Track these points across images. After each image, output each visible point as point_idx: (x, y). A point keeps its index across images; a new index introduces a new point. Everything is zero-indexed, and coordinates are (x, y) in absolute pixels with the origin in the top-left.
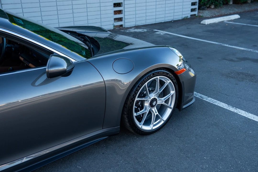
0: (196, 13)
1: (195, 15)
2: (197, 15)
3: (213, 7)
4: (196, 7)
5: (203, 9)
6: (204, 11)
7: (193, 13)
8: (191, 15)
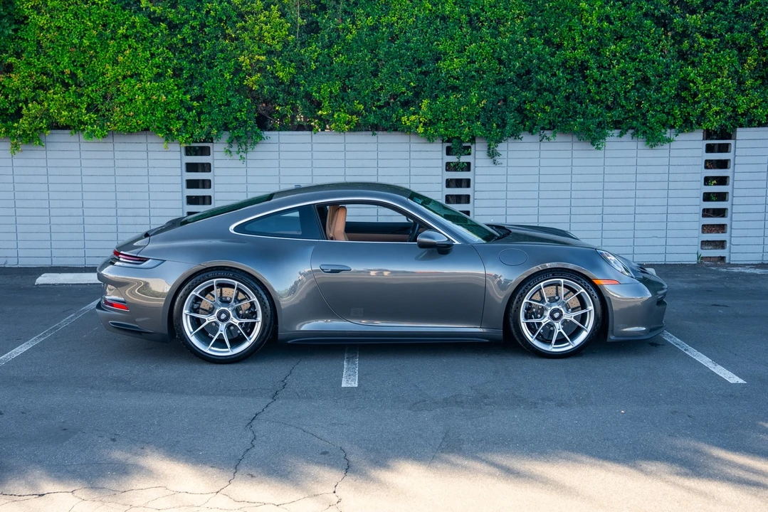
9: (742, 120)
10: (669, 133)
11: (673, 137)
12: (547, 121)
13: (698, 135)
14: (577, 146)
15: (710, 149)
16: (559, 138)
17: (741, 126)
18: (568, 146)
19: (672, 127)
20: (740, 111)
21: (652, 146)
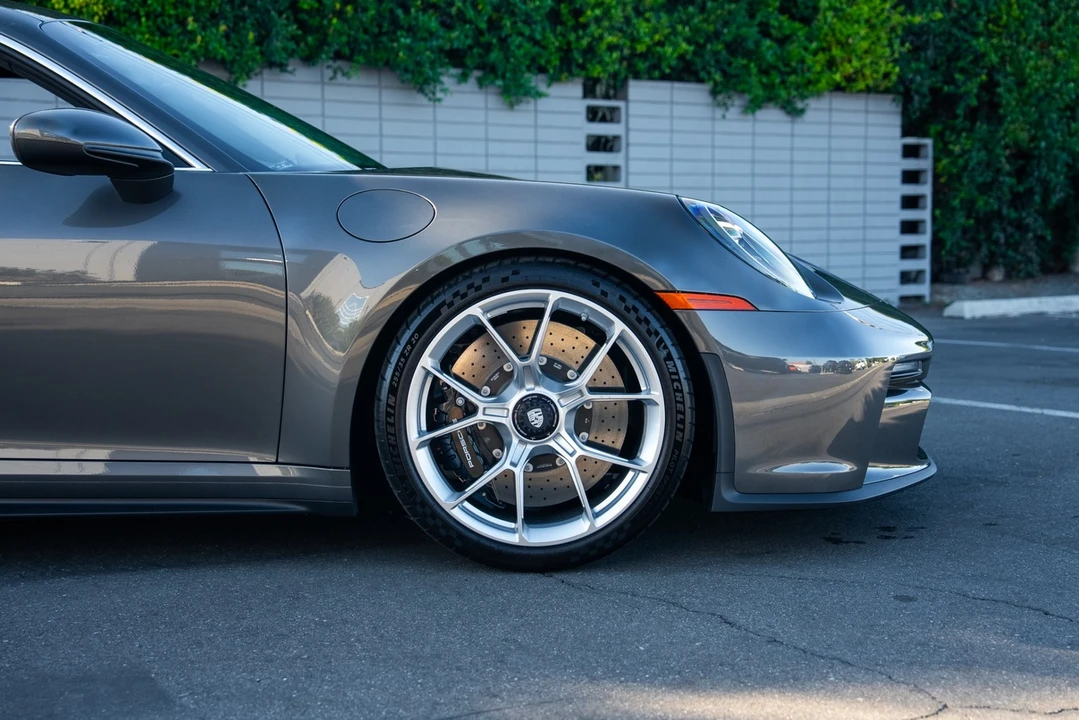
0: (923, 289)
1: (919, 298)
2: (927, 299)
3: (998, 274)
4: (924, 264)
5: (956, 281)
6: (957, 287)
7: (911, 290)
8: (903, 299)
9: (642, 66)
10: (537, 82)
11: (543, 88)
12: (344, 39)
13: (576, 89)
14: (388, 96)
15: (593, 115)
16: (358, 78)
17: (637, 76)
18: (372, 95)
19: (542, 70)
20: (641, 48)
21: (511, 106)
